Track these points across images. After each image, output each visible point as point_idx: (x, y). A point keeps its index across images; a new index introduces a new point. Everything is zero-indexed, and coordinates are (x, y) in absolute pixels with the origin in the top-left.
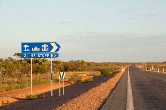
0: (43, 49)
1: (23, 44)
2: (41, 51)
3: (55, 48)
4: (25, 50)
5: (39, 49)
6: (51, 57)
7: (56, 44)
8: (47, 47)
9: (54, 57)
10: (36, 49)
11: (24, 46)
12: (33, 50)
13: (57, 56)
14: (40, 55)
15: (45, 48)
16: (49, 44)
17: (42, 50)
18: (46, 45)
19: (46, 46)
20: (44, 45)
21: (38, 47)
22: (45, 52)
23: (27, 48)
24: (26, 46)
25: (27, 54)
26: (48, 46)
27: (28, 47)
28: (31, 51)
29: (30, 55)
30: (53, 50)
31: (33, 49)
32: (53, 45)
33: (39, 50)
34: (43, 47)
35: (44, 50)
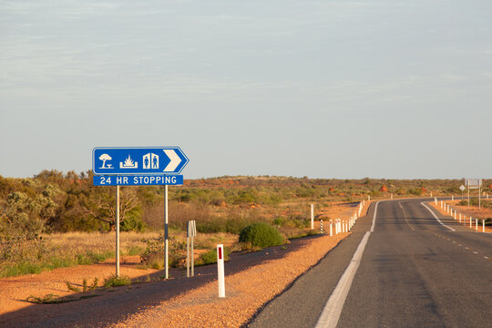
0: (146, 164)
1: (98, 153)
2: (140, 169)
3: (175, 161)
4: (103, 167)
5: (136, 163)
7: (177, 151)
8: (155, 160)
10: (129, 163)
11: (101, 158)
12: (121, 167)
14: (139, 180)
15: (150, 161)
16: (160, 152)
17: (144, 167)
18: (153, 155)
19: (153, 158)
20: (148, 155)
21: (134, 160)
23: (108, 162)
24: (105, 157)
26: (157, 157)
28: (117, 169)
30: (170, 168)
31: (121, 163)
32: (171, 154)
33: (136, 167)
34: (146, 160)
35: (149, 167)
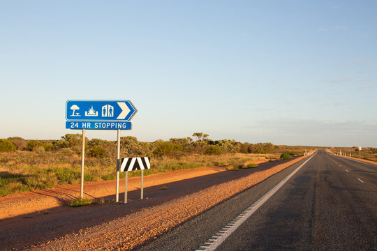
6: (117, 129)
9: (122, 129)
13: (129, 126)
22: (107, 118)
25: (75, 123)
27: (78, 108)
29: (80, 124)
